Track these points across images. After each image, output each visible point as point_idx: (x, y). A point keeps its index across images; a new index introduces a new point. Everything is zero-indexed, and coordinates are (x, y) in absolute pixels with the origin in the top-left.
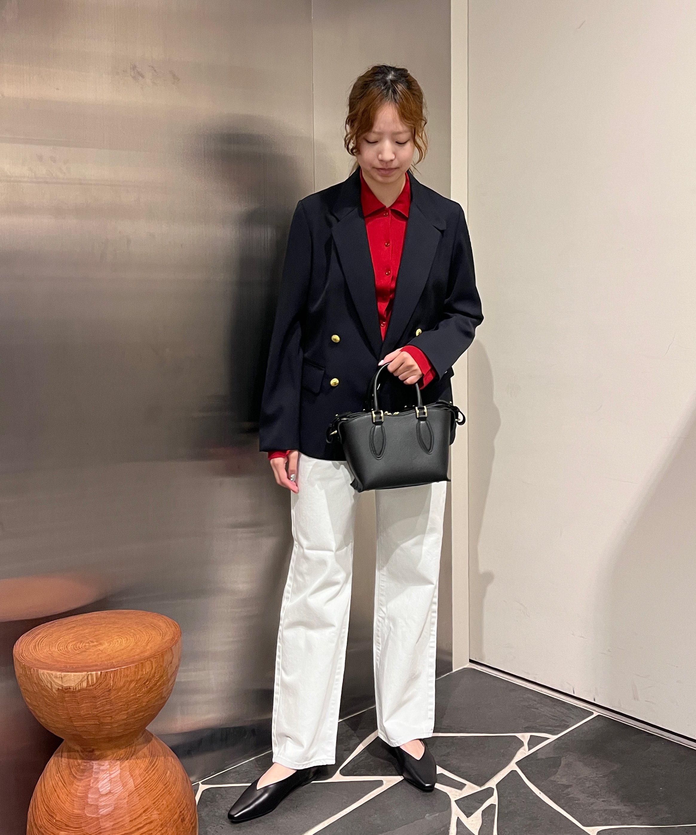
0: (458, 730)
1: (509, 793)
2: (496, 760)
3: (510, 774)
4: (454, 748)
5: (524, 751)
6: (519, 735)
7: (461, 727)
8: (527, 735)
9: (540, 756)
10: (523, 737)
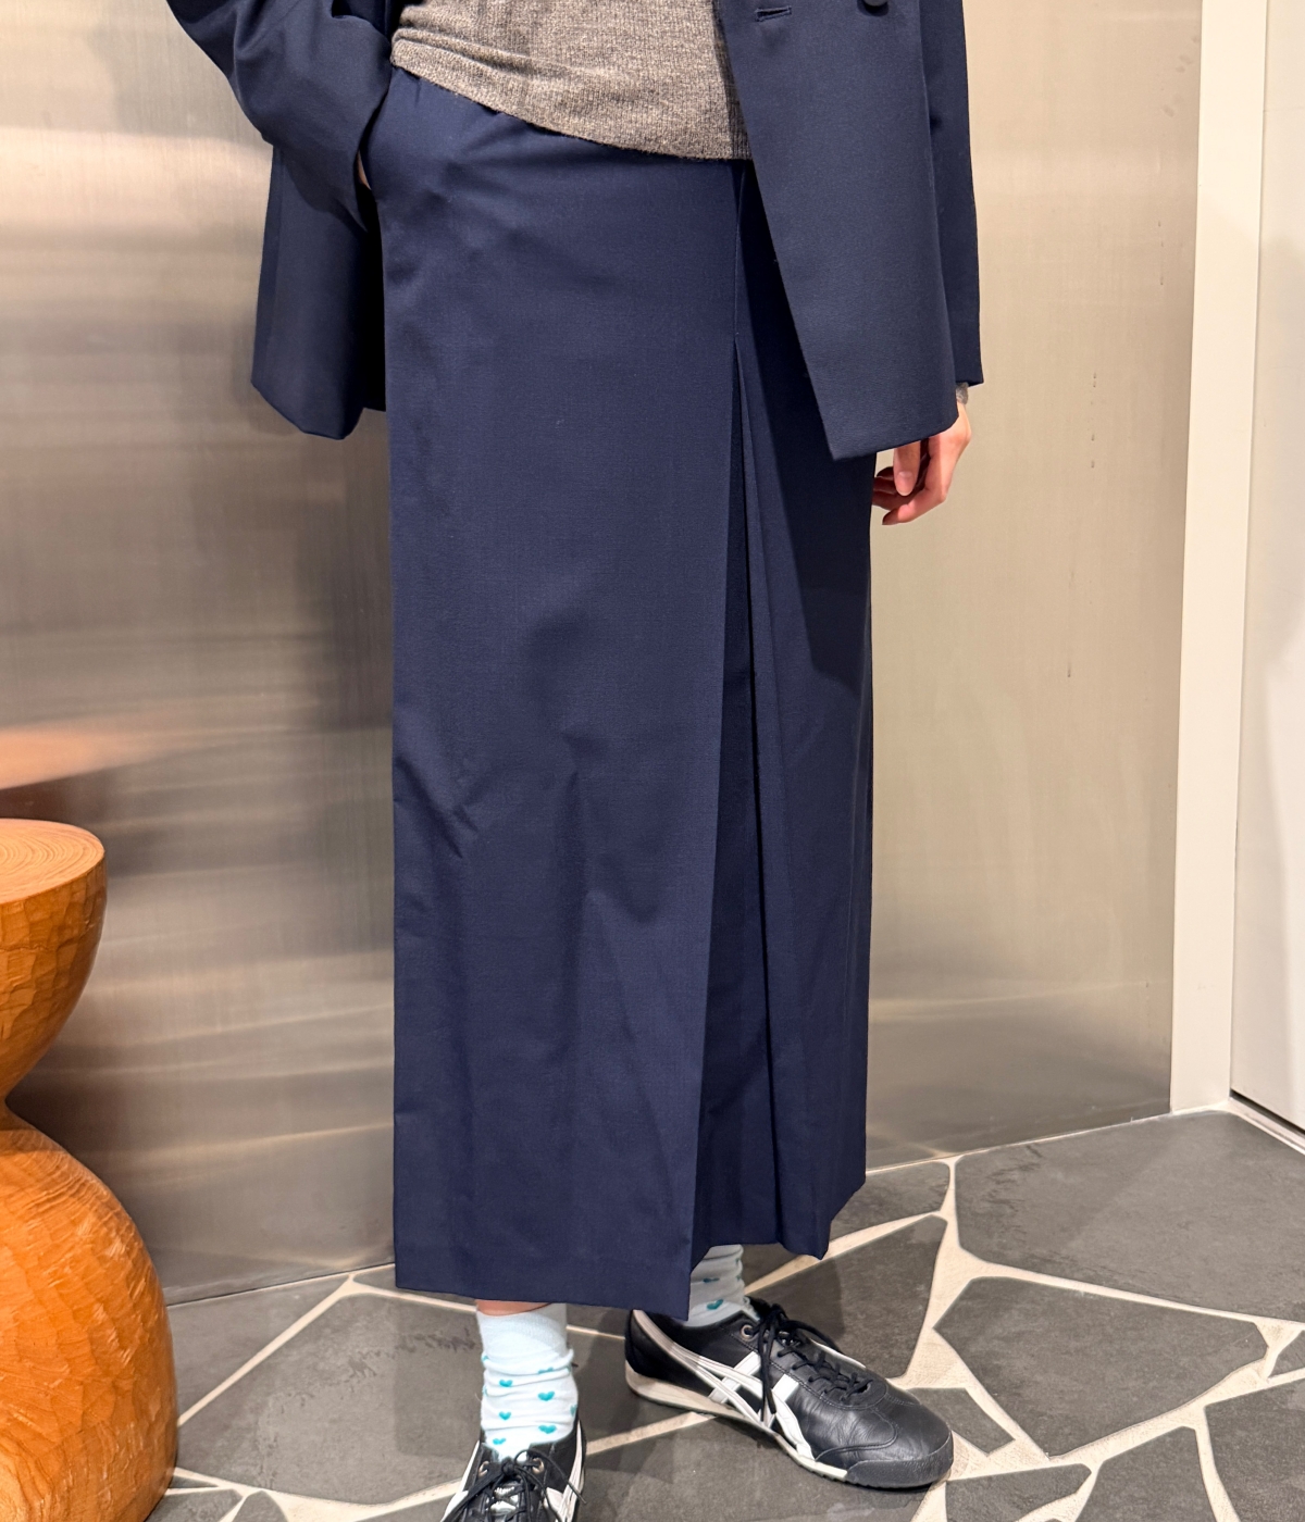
0: (1092, 1274)
1: (1132, 1499)
2: (1151, 1385)
3: (1168, 1439)
4: (1047, 1323)
5: (1255, 1374)
6: (1265, 1325)
7: (1104, 1268)
8: (1292, 1330)
9: (1295, 1402)
10: (1279, 1330)
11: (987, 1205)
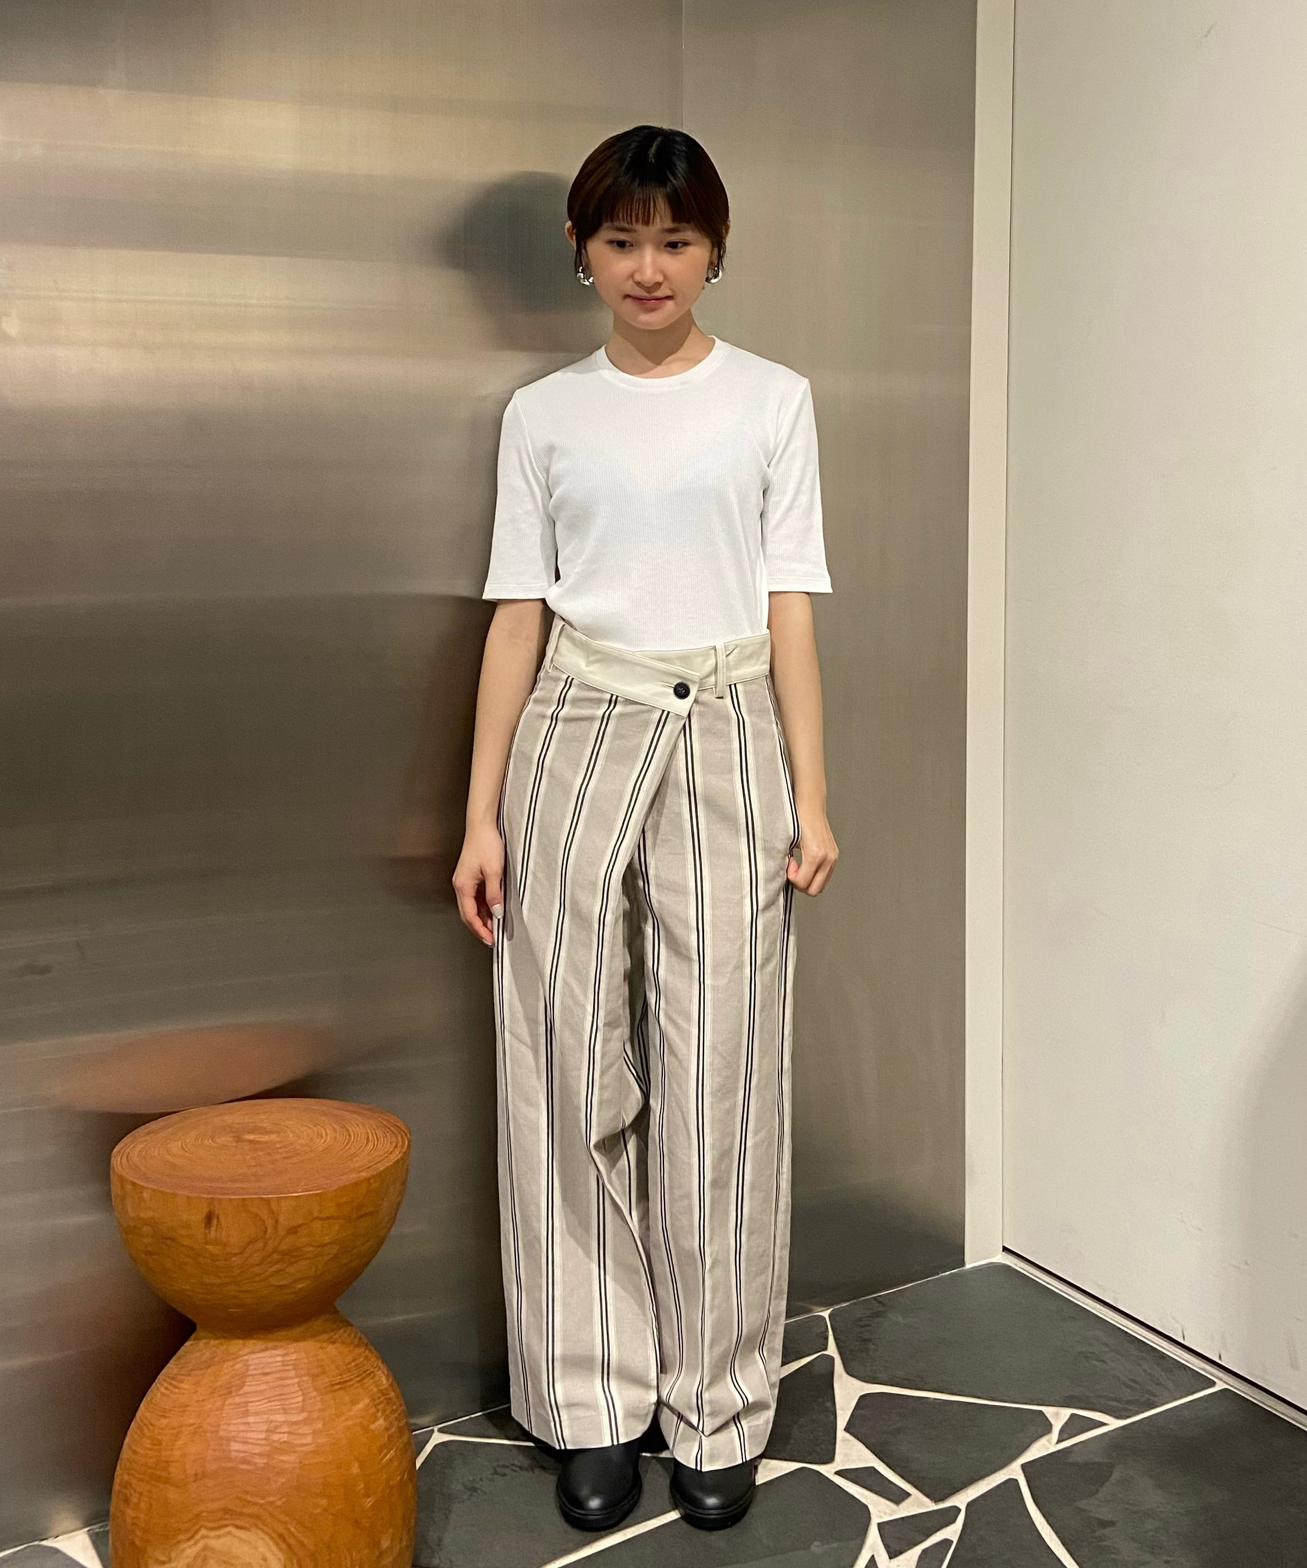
0: (934, 1385)
1: (986, 1523)
2: (987, 1454)
3: (1002, 1486)
4: (914, 1421)
5: (1046, 1444)
6: (1048, 1411)
7: (944, 1381)
8: (1066, 1413)
9: (1074, 1458)
10: (1057, 1414)
11: (858, 1343)
